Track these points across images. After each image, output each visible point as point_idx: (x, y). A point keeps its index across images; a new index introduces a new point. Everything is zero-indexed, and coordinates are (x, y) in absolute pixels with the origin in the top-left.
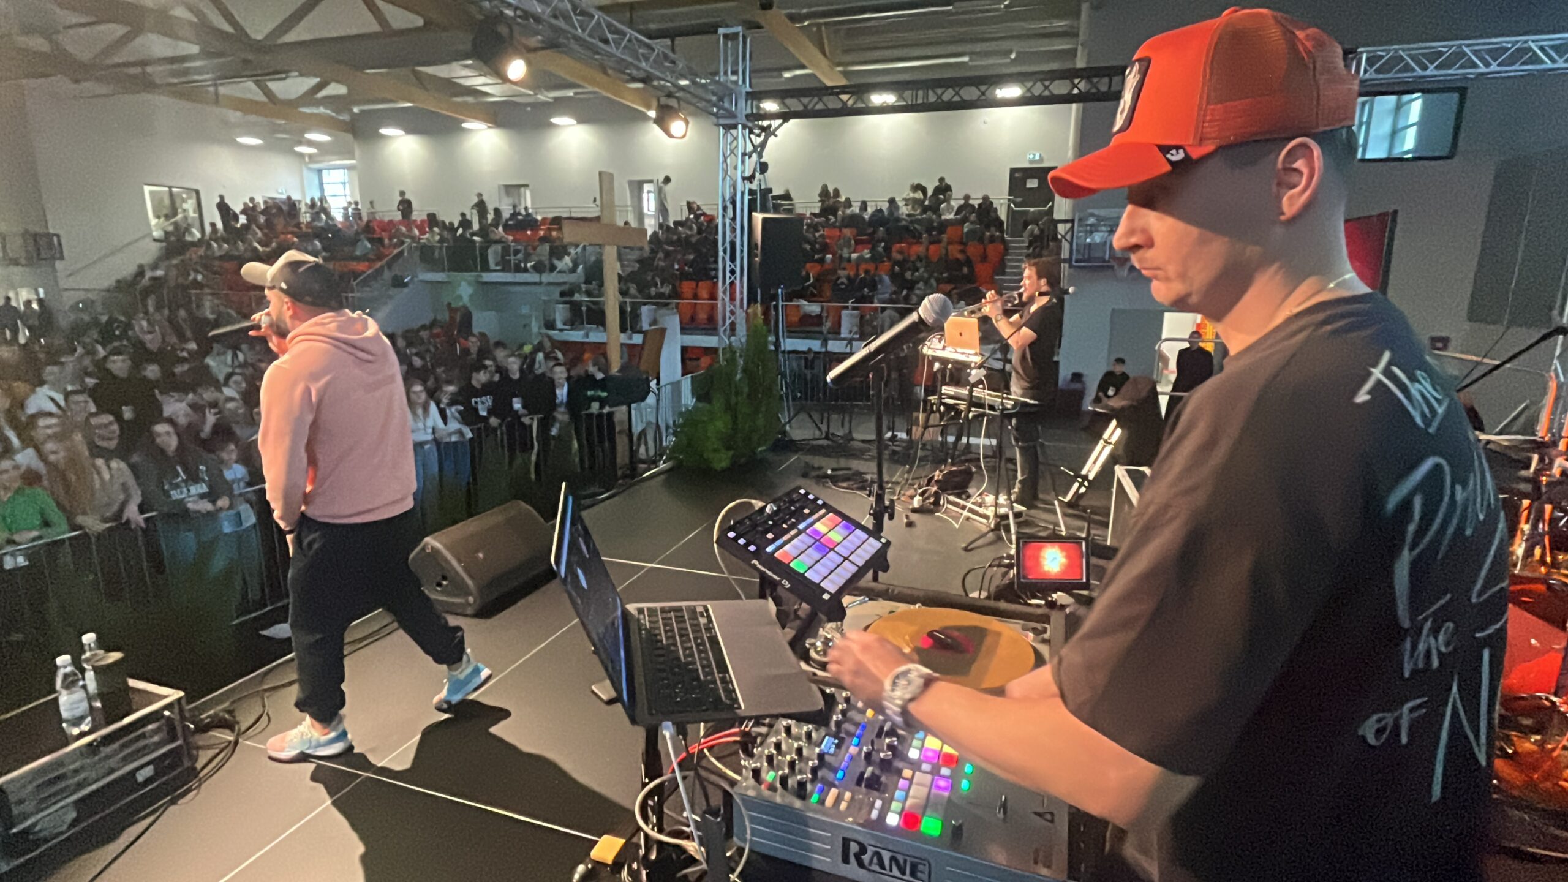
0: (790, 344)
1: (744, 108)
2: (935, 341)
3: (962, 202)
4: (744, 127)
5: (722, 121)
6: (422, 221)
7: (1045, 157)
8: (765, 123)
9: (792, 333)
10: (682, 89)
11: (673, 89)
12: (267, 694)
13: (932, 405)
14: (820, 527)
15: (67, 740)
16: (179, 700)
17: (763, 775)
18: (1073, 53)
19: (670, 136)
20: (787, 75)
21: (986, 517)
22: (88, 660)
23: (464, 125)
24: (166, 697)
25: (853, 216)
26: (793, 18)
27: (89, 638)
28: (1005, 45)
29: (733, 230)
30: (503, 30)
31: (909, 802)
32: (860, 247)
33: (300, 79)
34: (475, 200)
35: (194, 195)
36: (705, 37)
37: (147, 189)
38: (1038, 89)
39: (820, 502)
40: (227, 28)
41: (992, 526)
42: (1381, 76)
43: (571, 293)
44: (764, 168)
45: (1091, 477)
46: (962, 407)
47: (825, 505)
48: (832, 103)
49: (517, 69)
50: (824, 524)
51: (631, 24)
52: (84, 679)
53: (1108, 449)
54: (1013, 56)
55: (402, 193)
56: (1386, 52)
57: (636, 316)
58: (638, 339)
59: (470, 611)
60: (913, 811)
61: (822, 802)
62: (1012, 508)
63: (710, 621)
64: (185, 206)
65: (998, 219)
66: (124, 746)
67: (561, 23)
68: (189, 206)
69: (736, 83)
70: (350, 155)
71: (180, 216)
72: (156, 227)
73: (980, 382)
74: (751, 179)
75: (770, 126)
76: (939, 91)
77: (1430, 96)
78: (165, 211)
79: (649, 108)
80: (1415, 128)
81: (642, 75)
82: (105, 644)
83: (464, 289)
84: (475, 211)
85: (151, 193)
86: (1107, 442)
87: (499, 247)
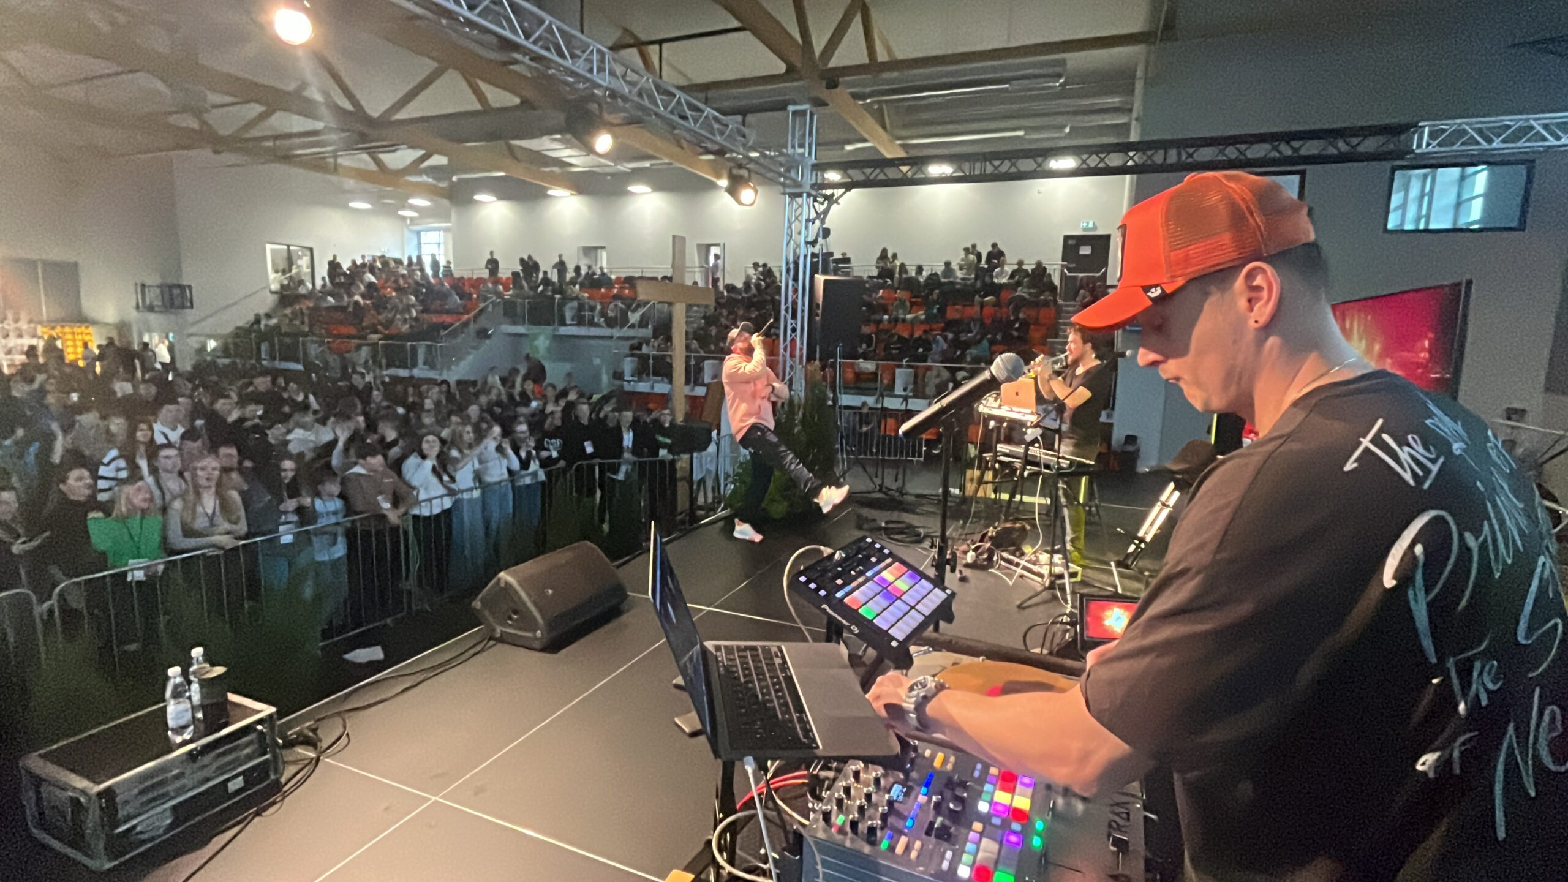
0: (846, 400)
1: (809, 179)
2: (991, 399)
3: (1016, 267)
4: (809, 195)
5: (788, 190)
6: (508, 279)
7: (1097, 224)
8: (829, 192)
9: (848, 389)
10: (751, 160)
11: (744, 162)
12: (347, 715)
13: (987, 462)
14: (887, 575)
15: (170, 748)
16: (271, 716)
17: (833, 818)
18: (1126, 127)
19: (740, 203)
20: (849, 148)
21: (1041, 576)
22: (194, 673)
23: (550, 192)
24: (258, 712)
25: (910, 279)
26: (856, 96)
27: (197, 652)
28: (1060, 120)
29: (796, 291)
30: (594, 107)
31: (980, 856)
32: (914, 308)
33: (410, 151)
34: (557, 260)
35: (308, 253)
36: (776, 114)
37: (269, 247)
38: (1093, 161)
39: (886, 551)
40: (348, 106)
41: (1047, 584)
42: (1442, 149)
43: (639, 347)
44: (826, 233)
45: (1148, 539)
46: (1018, 465)
47: (891, 555)
48: (892, 173)
49: (604, 142)
50: (891, 573)
51: (706, 101)
52: (189, 689)
53: (1166, 512)
54: (1067, 130)
55: (492, 253)
56: (1448, 125)
57: (699, 370)
58: (700, 391)
59: (537, 645)
60: (984, 864)
61: (892, 848)
62: (1068, 567)
63: (785, 662)
64: (300, 262)
65: (1052, 283)
66: (219, 755)
67: (646, 102)
68: (304, 262)
69: (803, 155)
70: (447, 218)
71: (294, 271)
72: (275, 280)
73: (1036, 440)
74: (813, 243)
75: (833, 195)
76: (997, 163)
77: (1498, 169)
78: (281, 268)
79: (719, 177)
80: (1480, 201)
81: (716, 148)
82: (211, 659)
83: (541, 342)
84: (556, 271)
85: (272, 251)
86: (1164, 504)
87: (575, 304)
